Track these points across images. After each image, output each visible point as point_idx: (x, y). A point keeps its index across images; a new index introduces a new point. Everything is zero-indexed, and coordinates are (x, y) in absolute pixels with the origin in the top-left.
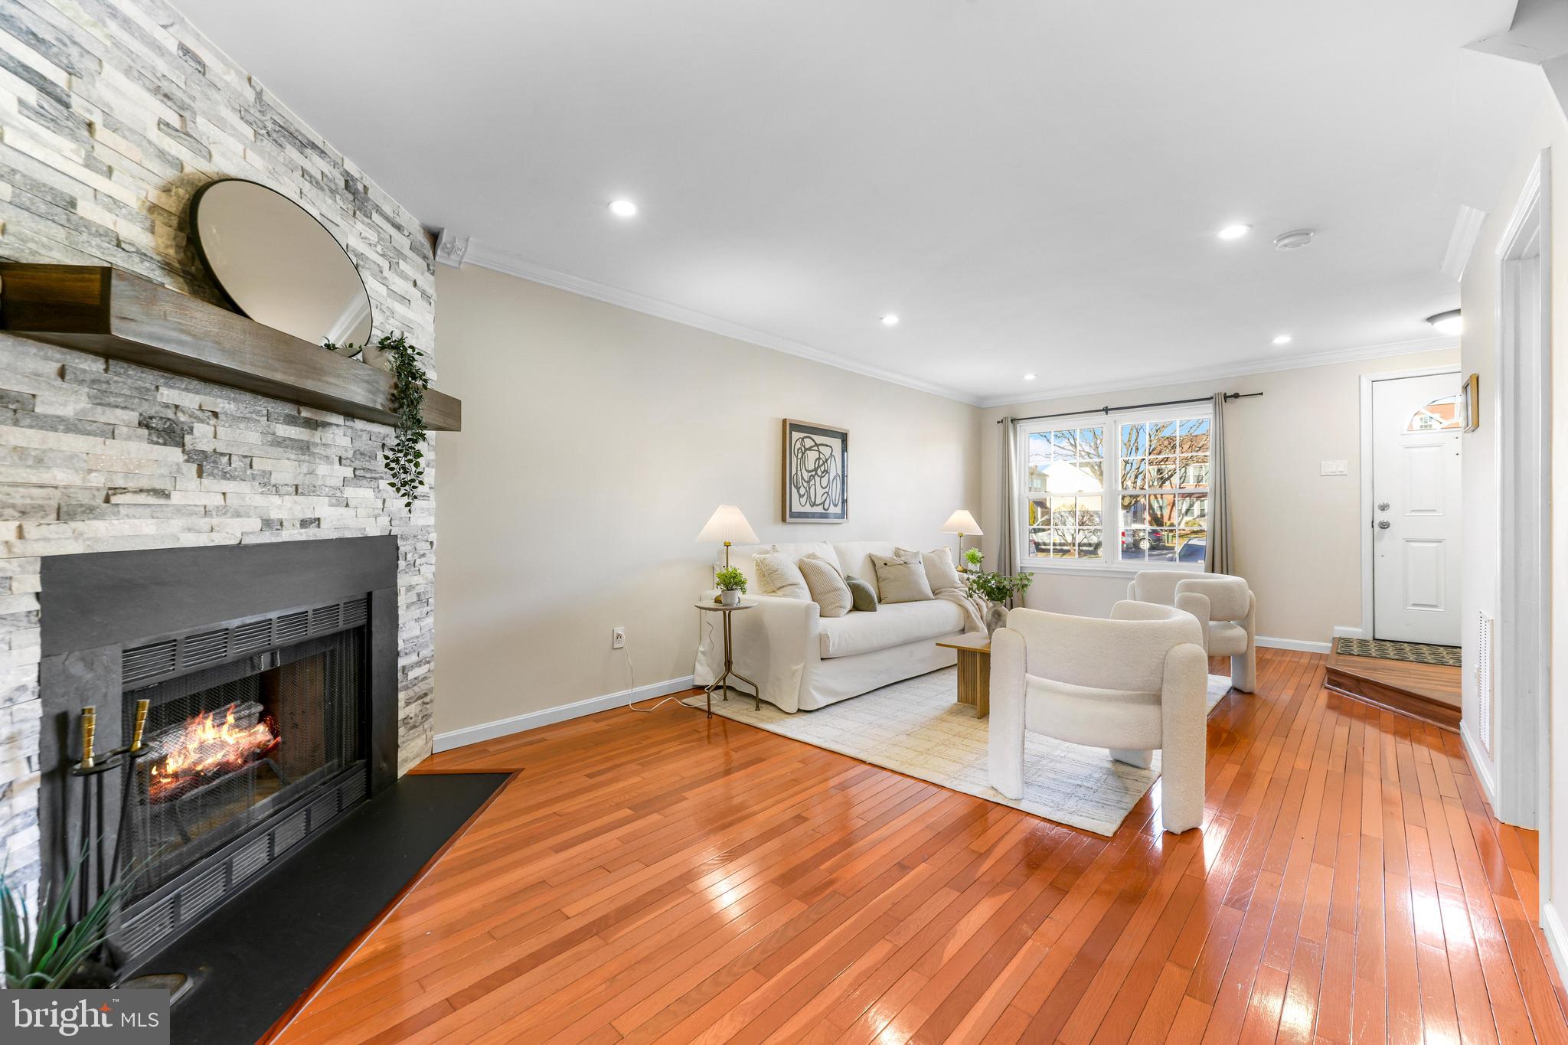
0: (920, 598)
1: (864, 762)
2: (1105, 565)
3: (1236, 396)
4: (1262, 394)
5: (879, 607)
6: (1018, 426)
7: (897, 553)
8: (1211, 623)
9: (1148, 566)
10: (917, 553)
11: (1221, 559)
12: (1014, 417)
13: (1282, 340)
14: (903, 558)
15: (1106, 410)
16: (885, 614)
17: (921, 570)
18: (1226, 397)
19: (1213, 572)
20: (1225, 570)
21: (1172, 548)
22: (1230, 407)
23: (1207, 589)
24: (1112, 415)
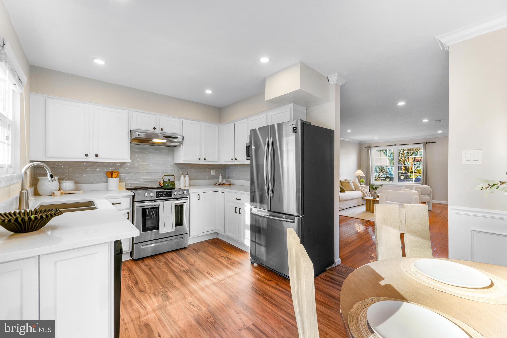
0: (352, 190)
1: (353, 218)
2: (394, 183)
3: (429, 143)
4: (436, 142)
5: (346, 192)
6: (371, 148)
7: (345, 180)
8: (421, 195)
9: (406, 183)
10: (351, 180)
11: (425, 182)
12: (370, 146)
13: (440, 132)
14: (348, 181)
15: (395, 145)
16: (347, 193)
17: (352, 184)
18: (426, 143)
19: (423, 185)
20: (426, 184)
21: (412, 179)
22: (428, 145)
23: (421, 188)
24: (397, 147)
